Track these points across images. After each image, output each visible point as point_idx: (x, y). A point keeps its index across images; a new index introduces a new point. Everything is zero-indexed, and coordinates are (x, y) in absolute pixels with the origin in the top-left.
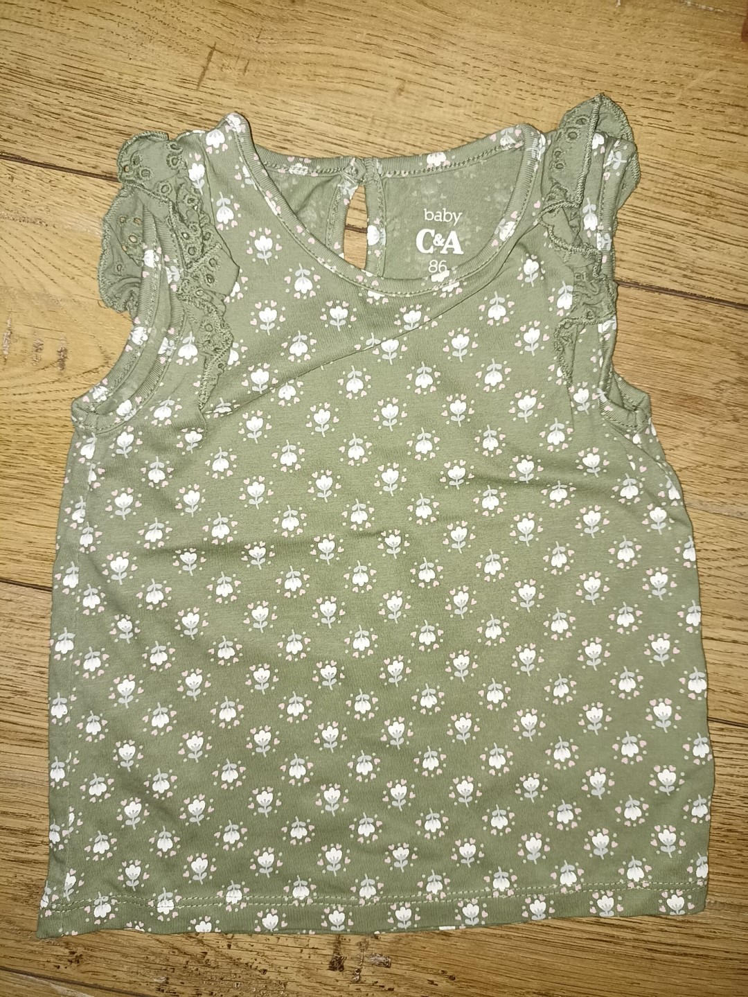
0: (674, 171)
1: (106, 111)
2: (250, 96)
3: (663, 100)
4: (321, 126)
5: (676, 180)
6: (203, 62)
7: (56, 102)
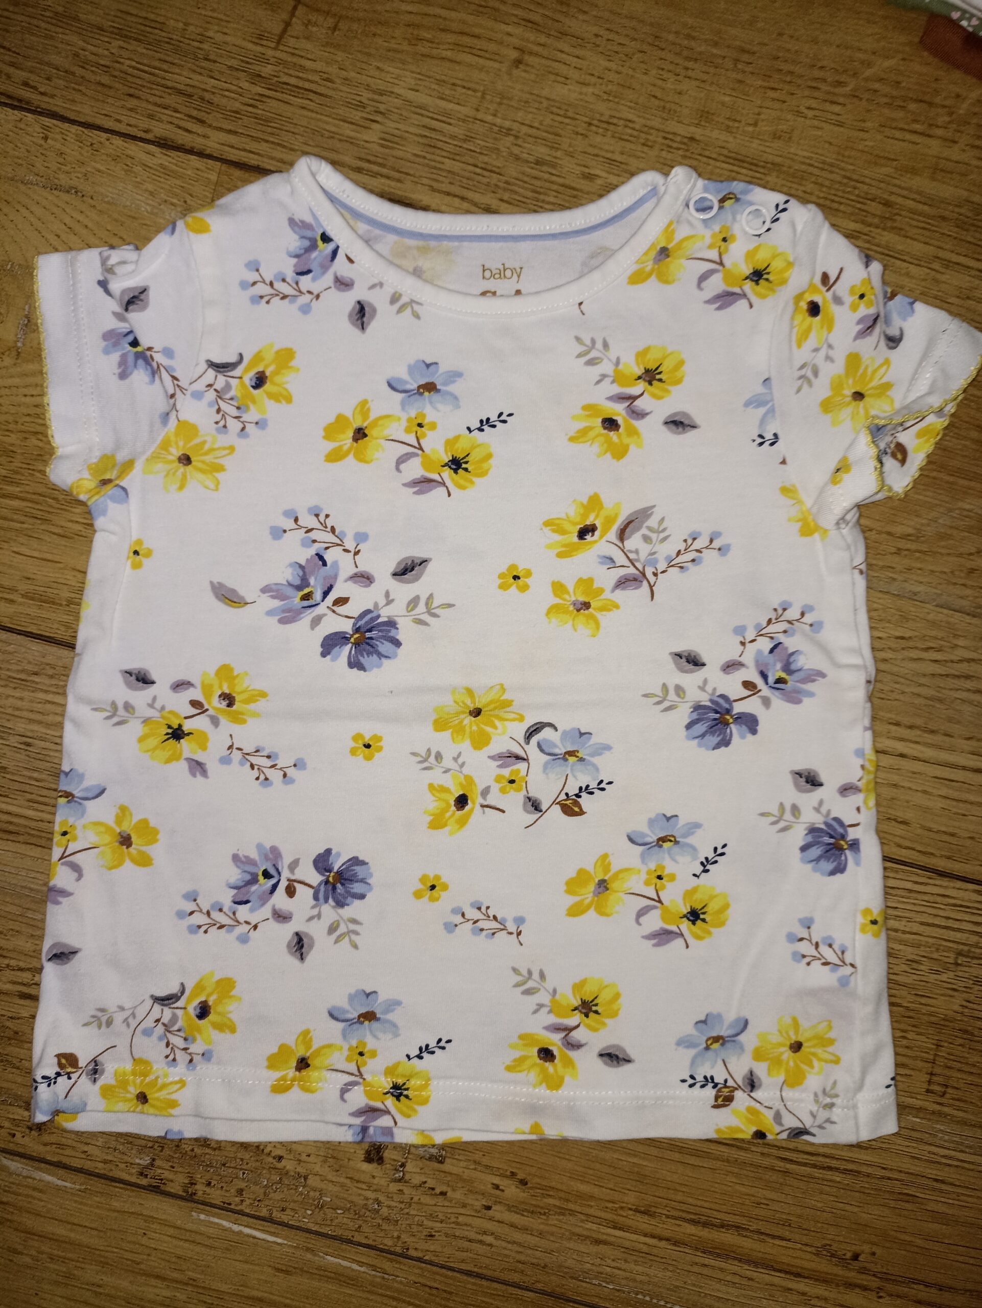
0: (844, 173)
1: (165, 66)
2: (340, 59)
3: (832, 90)
4: (421, 98)
5: (845, 185)
6: (285, 16)
7: (106, 52)
